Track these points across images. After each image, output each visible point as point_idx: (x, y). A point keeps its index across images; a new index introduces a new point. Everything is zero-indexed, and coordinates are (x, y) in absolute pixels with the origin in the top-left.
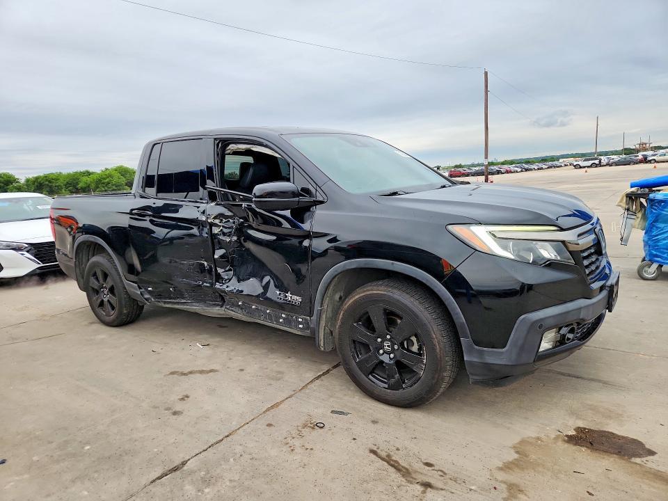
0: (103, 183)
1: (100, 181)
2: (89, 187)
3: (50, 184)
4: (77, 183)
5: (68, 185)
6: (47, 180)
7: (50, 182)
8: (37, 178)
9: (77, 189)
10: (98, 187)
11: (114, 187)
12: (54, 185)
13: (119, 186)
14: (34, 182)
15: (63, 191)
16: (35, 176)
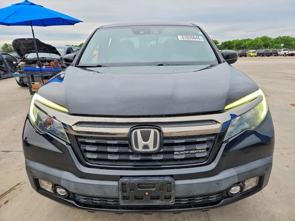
0: (253, 45)
1: (251, 43)
2: (246, 46)
3: (230, 45)
4: (241, 45)
5: (237, 45)
6: (229, 43)
7: (230, 44)
8: (226, 42)
9: (240, 47)
10: (249, 47)
11: (257, 47)
12: (231, 45)
13: (259, 46)
14: (224, 44)
15: (234, 48)
16: (225, 41)
